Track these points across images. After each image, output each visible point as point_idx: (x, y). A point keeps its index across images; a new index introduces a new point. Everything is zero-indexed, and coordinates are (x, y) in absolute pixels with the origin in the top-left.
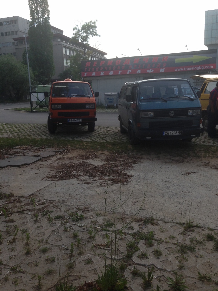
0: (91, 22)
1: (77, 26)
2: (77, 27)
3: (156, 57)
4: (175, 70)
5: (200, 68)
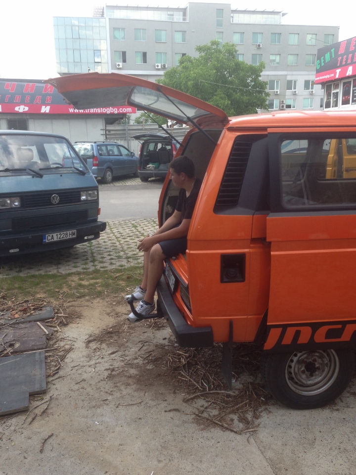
3: (31, 84)
4: (70, 111)
5: (112, 110)
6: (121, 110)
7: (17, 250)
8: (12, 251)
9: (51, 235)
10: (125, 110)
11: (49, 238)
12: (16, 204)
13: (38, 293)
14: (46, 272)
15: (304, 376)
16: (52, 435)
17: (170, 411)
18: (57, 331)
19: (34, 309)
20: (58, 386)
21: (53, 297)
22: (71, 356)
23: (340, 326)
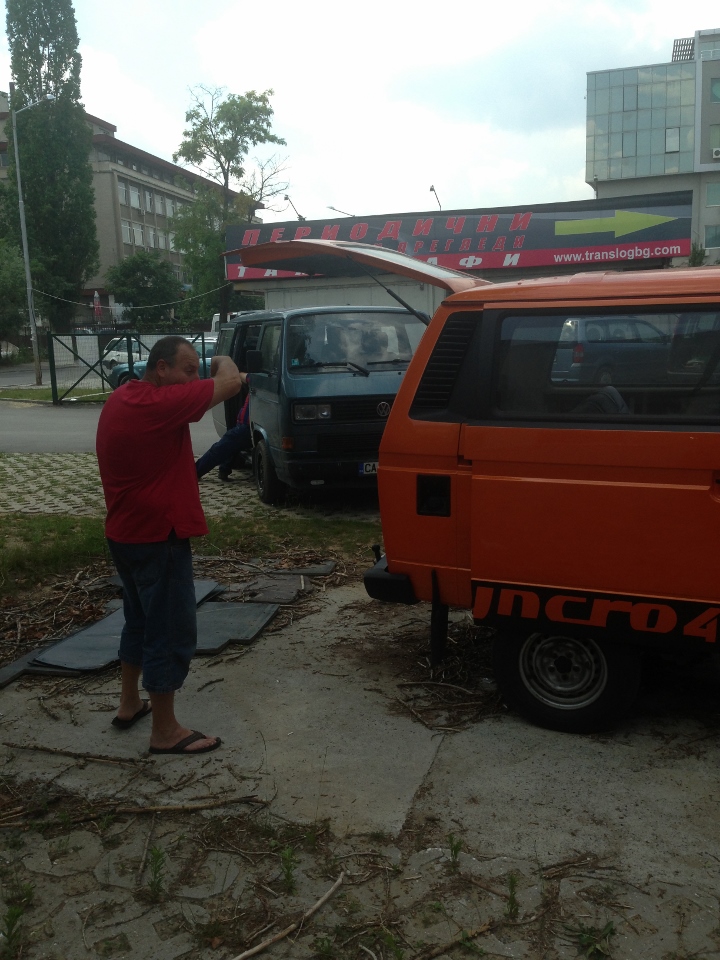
0: (250, 95)
1: (201, 105)
2: (201, 111)
3: (489, 216)
4: (556, 260)
5: (639, 253)
6: (658, 251)
7: (321, 482)
8: (314, 483)
9: (372, 464)
10: (665, 251)
11: (369, 468)
12: (325, 414)
13: (332, 544)
14: (363, 519)
15: (552, 677)
16: (223, 680)
17: (370, 690)
18: (319, 591)
19: (310, 562)
20: (267, 642)
21: (348, 552)
22: (312, 617)
23: (584, 600)
